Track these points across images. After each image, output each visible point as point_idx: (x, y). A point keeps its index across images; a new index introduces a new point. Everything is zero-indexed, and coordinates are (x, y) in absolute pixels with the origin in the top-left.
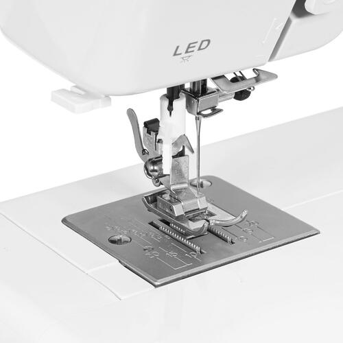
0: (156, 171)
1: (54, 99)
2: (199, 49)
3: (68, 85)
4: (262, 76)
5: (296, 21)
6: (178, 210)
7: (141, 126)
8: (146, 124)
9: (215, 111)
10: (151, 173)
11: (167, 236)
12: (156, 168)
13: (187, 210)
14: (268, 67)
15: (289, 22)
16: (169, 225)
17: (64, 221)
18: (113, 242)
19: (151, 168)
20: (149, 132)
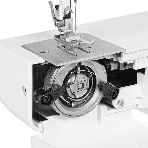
0: (59, 24)
6: (68, 40)
8: (56, 7)
10: (57, 25)
11: (63, 51)
13: (72, 40)
16: (65, 47)
17: (23, 46)
18: (42, 53)
19: (57, 23)
20: (57, 9)
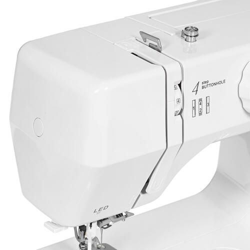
1: (45, 225)
2: (104, 209)
3: (51, 220)
4: (128, 214)
5: (142, 195)
7: (78, 228)
8: (80, 227)
9: (109, 226)
12: (84, 246)
14: (131, 211)
15: (139, 195)
19: (82, 246)
20: (81, 230)
